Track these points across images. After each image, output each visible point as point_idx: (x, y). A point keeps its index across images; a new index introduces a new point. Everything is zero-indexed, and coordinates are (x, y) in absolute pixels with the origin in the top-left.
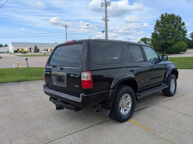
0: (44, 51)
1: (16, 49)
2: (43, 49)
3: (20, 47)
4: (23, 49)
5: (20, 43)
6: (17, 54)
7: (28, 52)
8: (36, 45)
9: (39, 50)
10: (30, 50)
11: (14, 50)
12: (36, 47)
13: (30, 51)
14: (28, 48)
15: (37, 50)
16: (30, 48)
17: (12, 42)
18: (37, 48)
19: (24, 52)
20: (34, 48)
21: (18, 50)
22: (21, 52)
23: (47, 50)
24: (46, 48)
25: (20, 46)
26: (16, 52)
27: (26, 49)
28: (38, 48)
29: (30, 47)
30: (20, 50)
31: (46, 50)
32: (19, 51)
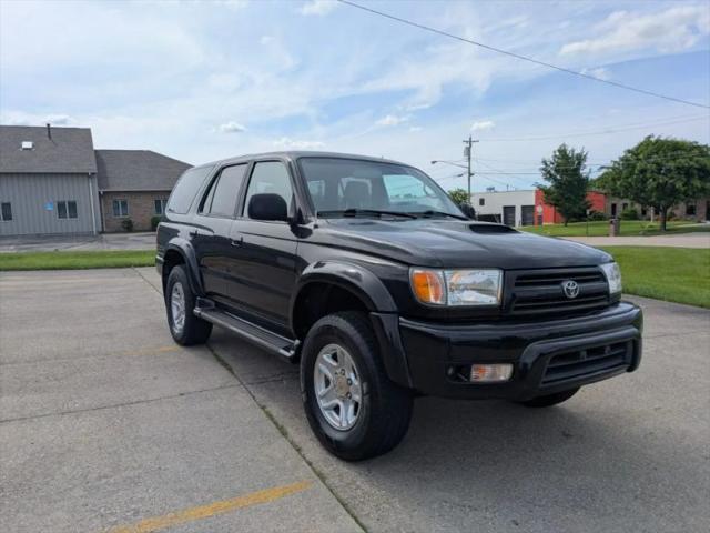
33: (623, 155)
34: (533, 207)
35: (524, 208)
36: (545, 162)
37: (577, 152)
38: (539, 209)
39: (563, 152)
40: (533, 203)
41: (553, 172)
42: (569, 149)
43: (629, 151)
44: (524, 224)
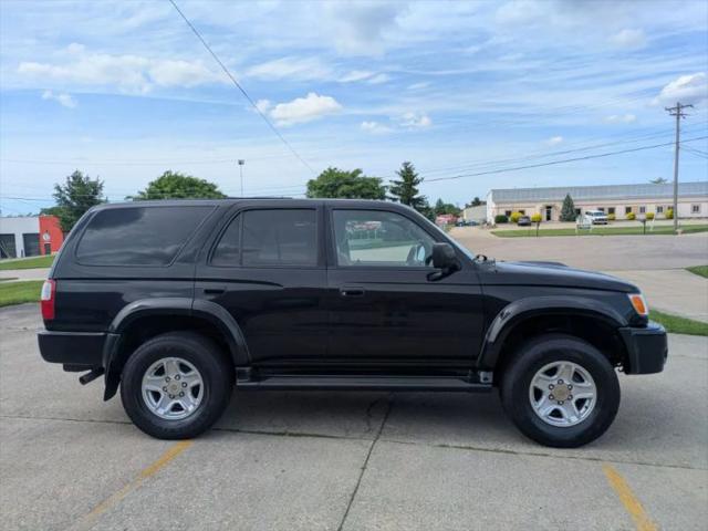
0: (601, 214)
1: (502, 213)
2: (595, 207)
3: (515, 205)
4: (522, 212)
5: (519, 190)
6: (502, 228)
7: (538, 221)
8: (568, 197)
9: (579, 211)
10: (549, 213)
11: (496, 214)
12: (568, 203)
13: (549, 218)
14: (539, 206)
15: (571, 213)
16: (549, 207)
17: (493, 191)
18: (572, 206)
19: (525, 221)
20: (560, 206)
21: (509, 213)
22: (515, 221)
23: (612, 211)
24: (607, 205)
25: (518, 202)
26: (501, 220)
27: (534, 211)
28: (577, 205)
29: (549, 204)
30: (515, 214)
31: (606, 211)
32: (510, 219)
33: (148, 187)
34: (38, 235)
35: (26, 236)
36: (58, 188)
37: (93, 179)
38: (46, 237)
39: (77, 178)
40: (38, 231)
41: (68, 198)
42: (84, 176)
43: (152, 184)
44: (28, 254)
